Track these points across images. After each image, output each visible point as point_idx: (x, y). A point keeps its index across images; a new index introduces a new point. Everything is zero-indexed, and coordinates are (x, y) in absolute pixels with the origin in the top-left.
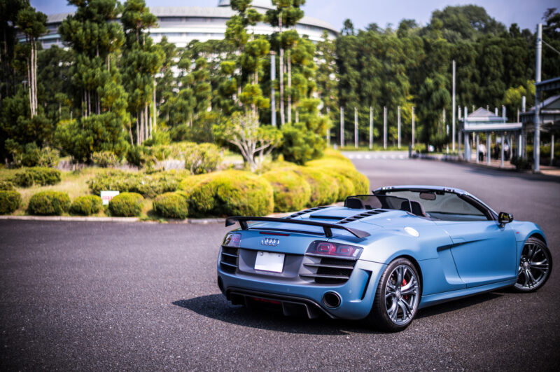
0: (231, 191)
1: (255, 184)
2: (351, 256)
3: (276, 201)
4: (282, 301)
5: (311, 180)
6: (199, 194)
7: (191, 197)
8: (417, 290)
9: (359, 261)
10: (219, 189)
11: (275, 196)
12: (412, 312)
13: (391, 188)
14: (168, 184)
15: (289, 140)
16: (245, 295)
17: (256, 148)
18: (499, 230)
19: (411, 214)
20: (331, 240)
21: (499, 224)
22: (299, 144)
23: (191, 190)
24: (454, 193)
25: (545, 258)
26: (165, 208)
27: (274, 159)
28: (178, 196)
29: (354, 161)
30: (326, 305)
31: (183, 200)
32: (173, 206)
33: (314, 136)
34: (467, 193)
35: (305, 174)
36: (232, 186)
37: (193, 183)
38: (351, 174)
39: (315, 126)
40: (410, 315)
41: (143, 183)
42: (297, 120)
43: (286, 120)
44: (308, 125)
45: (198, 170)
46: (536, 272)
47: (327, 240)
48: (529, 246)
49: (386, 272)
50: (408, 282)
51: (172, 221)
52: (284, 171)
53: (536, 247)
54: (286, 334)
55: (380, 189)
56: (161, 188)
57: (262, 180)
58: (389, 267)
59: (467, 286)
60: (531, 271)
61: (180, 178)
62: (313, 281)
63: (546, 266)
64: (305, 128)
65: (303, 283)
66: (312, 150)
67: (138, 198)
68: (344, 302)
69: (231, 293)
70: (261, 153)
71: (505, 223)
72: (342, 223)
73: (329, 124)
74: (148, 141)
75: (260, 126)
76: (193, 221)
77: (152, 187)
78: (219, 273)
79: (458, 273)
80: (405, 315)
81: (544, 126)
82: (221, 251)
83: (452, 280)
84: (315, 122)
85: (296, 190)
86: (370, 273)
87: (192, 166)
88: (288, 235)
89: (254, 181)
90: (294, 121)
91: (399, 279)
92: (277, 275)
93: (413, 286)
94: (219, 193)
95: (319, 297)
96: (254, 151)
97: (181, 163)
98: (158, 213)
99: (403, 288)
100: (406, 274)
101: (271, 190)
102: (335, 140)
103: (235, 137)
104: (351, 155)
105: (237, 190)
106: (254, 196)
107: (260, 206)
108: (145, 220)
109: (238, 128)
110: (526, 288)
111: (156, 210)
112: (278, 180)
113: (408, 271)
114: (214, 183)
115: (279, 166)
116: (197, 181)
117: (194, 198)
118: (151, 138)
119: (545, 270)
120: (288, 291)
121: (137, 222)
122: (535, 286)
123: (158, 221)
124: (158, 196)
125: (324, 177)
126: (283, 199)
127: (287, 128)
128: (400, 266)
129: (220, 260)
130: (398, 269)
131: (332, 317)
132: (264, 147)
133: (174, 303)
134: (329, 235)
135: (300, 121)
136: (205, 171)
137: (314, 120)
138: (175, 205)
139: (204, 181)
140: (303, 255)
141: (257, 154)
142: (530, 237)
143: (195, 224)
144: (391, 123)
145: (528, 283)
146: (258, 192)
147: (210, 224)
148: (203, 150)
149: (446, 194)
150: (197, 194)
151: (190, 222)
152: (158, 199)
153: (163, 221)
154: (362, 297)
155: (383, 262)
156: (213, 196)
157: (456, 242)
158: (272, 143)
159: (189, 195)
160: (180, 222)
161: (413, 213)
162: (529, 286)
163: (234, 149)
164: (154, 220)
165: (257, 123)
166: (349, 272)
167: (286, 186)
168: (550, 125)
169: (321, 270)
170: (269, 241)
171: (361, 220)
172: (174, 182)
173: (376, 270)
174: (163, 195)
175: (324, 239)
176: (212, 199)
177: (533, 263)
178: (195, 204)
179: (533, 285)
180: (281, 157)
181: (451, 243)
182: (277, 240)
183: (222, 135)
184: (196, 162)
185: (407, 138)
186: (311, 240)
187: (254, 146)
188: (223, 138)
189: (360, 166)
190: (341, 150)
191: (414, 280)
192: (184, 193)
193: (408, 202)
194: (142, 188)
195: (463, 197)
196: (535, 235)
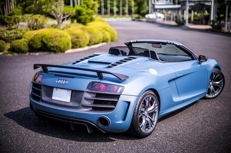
0: (50, 38)
1: (62, 35)
2: (116, 92)
3: (73, 43)
4: (71, 122)
5: (90, 32)
6: (33, 41)
7: (29, 42)
8: (157, 109)
9: (121, 95)
10: (43, 38)
11: (72, 41)
12: (154, 123)
13: (135, 41)
14: (18, 35)
15: (79, 13)
16: (46, 116)
17: (63, 17)
18: (199, 65)
19: (150, 58)
20: (102, 81)
21: (199, 62)
22: (83, 15)
23: (29, 38)
24: (173, 44)
25: (221, 79)
26: (16, 47)
27: (72, 22)
28: (23, 42)
29: (108, 22)
30: (100, 125)
31: (25, 43)
32: (20, 47)
33: (90, 11)
34: (181, 45)
35: (87, 30)
36: (50, 36)
37: (30, 35)
38: (108, 29)
39: (91, 6)
40: (153, 126)
41: (5, 35)
42: (82, 3)
43: (77, 4)
44: (88, 6)
45: (35, 28)
46: (216, 88)
47: (99, 81)
48: (213, 73)
49: (139, 101)
50: (151, 105)
51: (20, 54)
52: (76, 28)
53: (217, 74)
54: (74, 142)
55: (129, 41)
56: (14, 37)
57: (65, 33)
58: (141, 97)
59: (184, 101)
60: (213, 87)
61: (25, 32)
62: (91, 109)
63: (221, 84)
64: (86, 8)
65: (84, 111)
66: (89, 18)
67: (2, 42)
68: (112, 123)
69: (38, 113)
70: (66, 19)
71: (202, 62)
72: (109, 67)
73: (97, 6)
74: (10, 14)
75: (65, 6)
76: (31, 54)
77: (10, 37)
78: (30, 100)
79: (179, 93)
80: (150, 126)
81: (190, 6)
82: (32, 85)
83: (176, 99)
84: (91, 5)
85: (82, 38)
86: (129, 103)
87: (31, 26)
88: (73, 77)
89: (61, 33)
90: (81, 4)
91: (147, 104)
92: (67, 104)
93: (155, 107)
94: (44, 40)
95: (95, 120)
96: (62, 18)
97: (25, 24)
98: (13, 50)
99: (149, 109)
100: (151, 100)
101: (70, 38)
102: (100, 13)
103: (53, 12)
104: (106, 20)
105: (53, 38)
106: (61, 41)
107: (64, 46)
108: (6, 54)
109: (54, 7)
110: (211, 96)
111: (11, 48)
112: (73, 32)
113: (152, 98)
114: (41, 35)
115: (74, 26)
116: (32, 34)
117: (31, 42)
118: (12, 12)
119: (221, 86)
120: (74, 115)
121: (2, 55)
122: (216, 95)
123: (13, 54)
124: (13, 42)
125: (95, 31)
126: (76, 42)
127: (78, 7)
128: (148, 96)
129: (31, 91)
130: (146, 98)
131: (104, 132)
132: (67, 16)
133: (5, 115)
134: (101, 78)
135: (84, 4)
136: (38, 28)
137: (90, 4)
138: (21, 46)
139: (36, 34)
140: (84, 92)
141: (63, 20)
142: (214, 68)
143: (32, 55)
144: (124, 6)
145: (212, 94)
146: (63, 39)
147: (39, 55)
148: (36, 18)
149: (167, 44)
150: (32, 40)
151: (29, 55)
152: (13, 43)
153: (15, 54)
154: (124, 119)
155: (137, 95)
156: (40, 41)
157: (178, 76)
158: (71, 14)
159: (29, 41)
160: (25, 55)
161: (151, 58)
162: (212, 95)
163: (53, 17)
164: (11, 54)
165: (63, 5)
166: (115, 103)
167: (77, 36)
168: (192, 6)
169: (96, 102)
170: (61, 81)
171: (121, 65)
172: (21, 34)
173: (132, 100)
174: (15, 41)
175: (97, 80)
176: (40, 43)
177: (214, 83)
178: (32, 45)
179: (214, 94)
180: (75, 21)
181: (175, 77)
182: (66, 80)
183: (46, 11)
184: (34, 24)
185: (130, 12)
186: (88, 81)
187: (62, 16)
188: (46, 12)
189: (111, 24)
190: (103, 17)
191: (155, 104)
192: (26, 40)
193: (148, 51)
194: (5, 37)
195: (179, 47)
196: (217, 67)
